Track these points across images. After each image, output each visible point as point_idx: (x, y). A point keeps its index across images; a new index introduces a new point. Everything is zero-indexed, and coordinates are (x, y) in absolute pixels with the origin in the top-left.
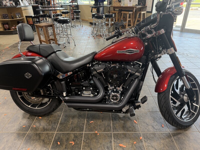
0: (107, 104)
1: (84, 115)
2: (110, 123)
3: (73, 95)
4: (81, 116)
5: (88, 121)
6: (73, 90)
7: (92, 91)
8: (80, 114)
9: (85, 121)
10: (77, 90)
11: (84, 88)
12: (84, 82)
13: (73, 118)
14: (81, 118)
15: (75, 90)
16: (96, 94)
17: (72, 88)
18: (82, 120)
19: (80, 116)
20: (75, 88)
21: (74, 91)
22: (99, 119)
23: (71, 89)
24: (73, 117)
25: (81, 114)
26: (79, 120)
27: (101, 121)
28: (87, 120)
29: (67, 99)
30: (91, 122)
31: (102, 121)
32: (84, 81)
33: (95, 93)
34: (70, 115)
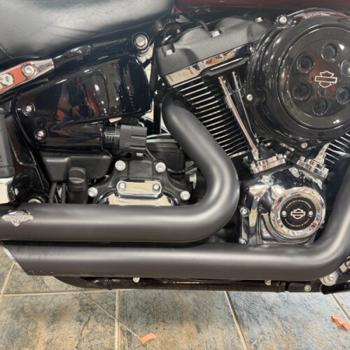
0: (245, 249)
1: (105, 306)
2: (233, 336)
3: (55, 202)
4: (92, 309)
5: (129, 333)
6: (56, 176)
7: (166, 179)
8: (85, 301)
9: (113, 333)
10: (82, 170)
11: (120, 165)
12: (123, 127)
13: (53, 322)
14: (92, 318)
15: (67, 175)
16: (185, 195)
17: (49, 160)
18: (100, 328)
19: (87, 309)
20: (66, 160)
21: (61, 178)
22: (181, 320)
23: (42, 166)
24: (56, 316)
25: (94, 297)
26: (86, 331)
27: (194, 329)
28: (126, 328)
29: (16, 225)
30: (144, 339)
31: (199, 330)
32: (120, 123)
33: (179, 193)
34: (39, 308)
